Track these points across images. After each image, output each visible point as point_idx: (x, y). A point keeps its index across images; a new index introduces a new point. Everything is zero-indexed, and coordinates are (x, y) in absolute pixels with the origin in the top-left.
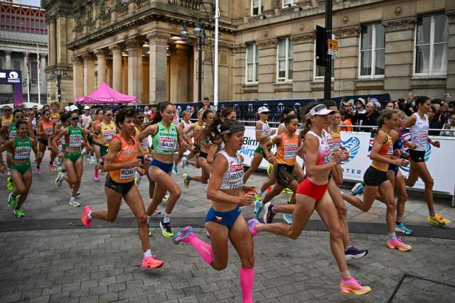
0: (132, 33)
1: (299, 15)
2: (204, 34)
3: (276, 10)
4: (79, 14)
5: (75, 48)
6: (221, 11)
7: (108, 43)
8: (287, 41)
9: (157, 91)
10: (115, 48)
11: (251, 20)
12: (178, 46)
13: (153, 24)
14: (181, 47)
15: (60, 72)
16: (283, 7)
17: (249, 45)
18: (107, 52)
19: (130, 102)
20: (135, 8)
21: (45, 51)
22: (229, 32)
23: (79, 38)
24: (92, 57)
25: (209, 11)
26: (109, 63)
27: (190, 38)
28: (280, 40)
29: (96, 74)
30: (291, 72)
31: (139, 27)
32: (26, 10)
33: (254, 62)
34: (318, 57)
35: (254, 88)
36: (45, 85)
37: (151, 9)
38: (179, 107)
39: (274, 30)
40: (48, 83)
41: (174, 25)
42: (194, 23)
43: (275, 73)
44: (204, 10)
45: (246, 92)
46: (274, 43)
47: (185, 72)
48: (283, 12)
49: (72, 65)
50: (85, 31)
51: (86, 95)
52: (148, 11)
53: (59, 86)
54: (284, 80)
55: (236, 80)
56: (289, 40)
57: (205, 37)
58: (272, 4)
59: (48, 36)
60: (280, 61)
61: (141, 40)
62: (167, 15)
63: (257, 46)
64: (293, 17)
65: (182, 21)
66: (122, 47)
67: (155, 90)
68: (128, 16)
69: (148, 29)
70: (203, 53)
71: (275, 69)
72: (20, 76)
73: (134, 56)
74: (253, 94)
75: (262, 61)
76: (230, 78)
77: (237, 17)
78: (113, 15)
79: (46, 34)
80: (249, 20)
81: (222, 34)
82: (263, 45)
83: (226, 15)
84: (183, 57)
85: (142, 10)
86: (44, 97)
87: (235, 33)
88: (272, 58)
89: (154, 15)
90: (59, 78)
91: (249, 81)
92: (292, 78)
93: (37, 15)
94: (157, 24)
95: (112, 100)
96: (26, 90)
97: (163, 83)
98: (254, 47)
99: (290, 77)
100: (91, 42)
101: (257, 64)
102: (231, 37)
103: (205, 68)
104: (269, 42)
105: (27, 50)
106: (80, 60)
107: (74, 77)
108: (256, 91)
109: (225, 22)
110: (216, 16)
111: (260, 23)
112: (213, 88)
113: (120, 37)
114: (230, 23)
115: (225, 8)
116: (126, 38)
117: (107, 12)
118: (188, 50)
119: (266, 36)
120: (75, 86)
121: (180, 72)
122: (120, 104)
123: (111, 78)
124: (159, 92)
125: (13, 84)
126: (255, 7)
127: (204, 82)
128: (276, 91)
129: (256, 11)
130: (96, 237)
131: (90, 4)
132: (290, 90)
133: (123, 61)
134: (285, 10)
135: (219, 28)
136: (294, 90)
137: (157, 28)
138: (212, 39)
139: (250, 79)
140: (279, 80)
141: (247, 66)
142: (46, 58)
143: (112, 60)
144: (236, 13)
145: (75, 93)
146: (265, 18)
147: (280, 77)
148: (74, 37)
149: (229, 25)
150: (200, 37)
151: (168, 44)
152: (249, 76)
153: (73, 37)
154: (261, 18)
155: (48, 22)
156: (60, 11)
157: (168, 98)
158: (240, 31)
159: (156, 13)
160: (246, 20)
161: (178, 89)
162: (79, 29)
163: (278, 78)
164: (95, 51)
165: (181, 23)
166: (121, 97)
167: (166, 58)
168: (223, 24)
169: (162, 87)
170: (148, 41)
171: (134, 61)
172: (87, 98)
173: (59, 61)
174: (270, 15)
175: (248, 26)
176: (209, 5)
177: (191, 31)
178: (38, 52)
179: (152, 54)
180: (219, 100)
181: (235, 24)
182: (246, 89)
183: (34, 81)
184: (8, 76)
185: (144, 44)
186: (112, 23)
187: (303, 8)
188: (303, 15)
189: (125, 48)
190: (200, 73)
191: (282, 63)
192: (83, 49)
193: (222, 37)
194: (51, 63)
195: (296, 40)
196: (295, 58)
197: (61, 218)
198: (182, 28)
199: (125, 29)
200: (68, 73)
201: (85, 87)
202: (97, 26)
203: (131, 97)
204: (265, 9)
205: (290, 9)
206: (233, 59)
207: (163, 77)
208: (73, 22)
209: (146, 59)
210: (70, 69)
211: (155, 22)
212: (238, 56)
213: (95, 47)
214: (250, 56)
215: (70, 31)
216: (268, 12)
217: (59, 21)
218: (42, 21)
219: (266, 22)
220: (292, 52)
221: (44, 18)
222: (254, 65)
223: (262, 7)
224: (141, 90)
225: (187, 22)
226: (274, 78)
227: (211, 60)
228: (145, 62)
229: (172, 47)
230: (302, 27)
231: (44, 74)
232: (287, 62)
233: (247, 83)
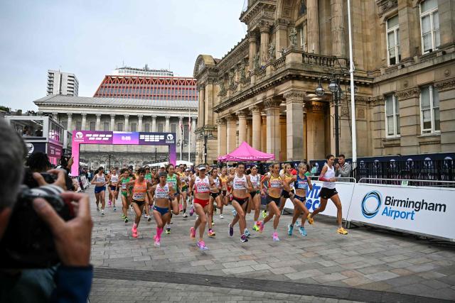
0: (270, 93)
1: (443, 59)
2: (340, 90)
3: (416, 58)
4: (223, 80)
5: (220, 110)
6: (355, 65)
7: (248, 104)
8: (431, 89)
9: (294, 148)
10: (254, 108)
11: (387, 71)
12: (313, 103)
13: (290, 84)
14: (317, 104)
15: (207, 133)
16: (423, 53)
17: (387, 96)
18: (247, 113)
19: (268, 159)
20: (272, 70)
21: (195, 115)
22: (366, 85)
23: (223, 101)
24: (234, 117)
25: (344, 66)
26: (249, 122)
27: (326, 94)
28: (423, 88)
29: (238, 133)
30: (438, 123)
31: (276, 88)
32: (182, 81)
33: (394, 114)
35: (396, 142)
36: (194, 145)
37: (286, 70)
38: (317, 164)
39: (414, 78)
40: (198, 143)
41: (309, 83)
42: (328, 80)
43: (418, 125)
44: (338, 66)
45: (386, 146)
46: (415, 92)
47: (321, 128)
48: (424, 58)
49: (216, 126)
50: (228, 95)
51: (228, 153)
52: (283, 72)
53: (205, 145)
54: (430, 132)
55: (375, 135)
56: (433, 88)
57: (341, 92)
58: (410, 52)
59: (198, 102)
60: (423, 111)
61: (279, 99)
62: (302, 74)
63: (396, 97)
64: (436, 62)
65: (316, 78)
66: (261, 107)
67: (292, 147)
68: (266, 78)
69: (284, 89)
70: (339, 108)
71: (418, 120)
72: (175, 138)
73: (271, 115)
74: (394, 148)
75: (402, 113)
76: (369, 132)
77: (373, 69)
78: (252, 79)
79: (197, 100)
80: (386, 71)
81: (358, 88)
82: (404, 95)
83: (362, 68)
84: (319, 112)
85: (279, 71)
86: (193, 155)
87: (372, 86)
88: (414, 108)
89: (289, 75)
90: (206, 137)
91: (389, 135)
92: (439, 129)
93: (191, 84)
94: (293, 83)
95: (251, 158)
96: (178, 149)
97: (301, 140)
98: (393, 98)
99: (437, 128)
100: (233, 104)
101: (397, 116)
102: (368, 90)
103: (342, 123)
104: (410, 92)
105: (181, 115)
106: (224, 120)
107: (219, 137)
108: (398, 145)
109: (361, 75)
110: (351, 70)
111: (399, 73)
112: (351, 143)
113: (259, 98)
114: (366, 75)
115: (360, 62)
116: (264, 98)
117: (247, 76)
118: (324, 106)
119: (406, 85)
120: (219, 144)
121: (316, 128)
122: (259, 161)
123: (251, 136)
124: (296, 150)
125: (169, 145)
126: (392, 57)
127: (342, 137)
128: (421, 144)
129: (393, 61)
130: (229, 298)
131: (233, 70)
132: (438, 143)
133: (262, 121)
134: (425, 56)
135: (355, 82)
136: (442, 142)
137: (293, 87)
138: (348, 94)
139: (390, 133)
140: (424, 132)
141: (386, 119)
142: (196, 120)
143: (252, 120)
144: (371, 65)
145: (219, 152)
146: (403, 67)
147: (425, 128)
148: (219, 100)
149: (365, 78)
150: (336, 93)
151: (304, 102)
152: (390, 129)
153: (218, 100)
154: (399, 67)
155: (198, 89)
156: (208, 79)
157: (305, 154)
158: (377, 83)
159: (291, 73)
160: (382, 71)
161: (315, 146)
162: (223, 93)
163: (422, 130)
164: (237, 112)
165: (316, 80)
166: (260, 155)
167: (302, 116)
168: (359, 77)
169: (299, 145)
170: (285, 100)
171: (272, 119)
172: (229, 156)
173: (206, 123)
174: (409, 64)
175: (385, 77)
176: (343, 61)
177: (326, 87)
178: (189, 116)
179: (289, 112)
180: (357, 156)
181: (371, 76)
182: (387, 143)
183: (185, 142)
184: (166, 138)
185: (281, 103)
186: (251, 86)
187: (448, 51)
188: (447, 59)
189: (264, 108)
190: (337, 129)
191: (426, 113)
192: (227, 111)
193: (358, 91)
194: (200, 125)
195: (442, 87)
196: (442, 106)
198: (317, 86)
199: (263, 90)
200: (213, 133)
201: (228, 146)
202: (239, 89)
203: (269, 154)
204: (403, 58)
205: (432, 54)
206: (371, 113)
207: (300, 134)
208: (218, 88)
209: (284, 117)
210: (215, 129)
211: (291, 82)
212: (376, 109)
213: (236, 109)
214: (390, 108)
215: (216, 96)
216: (407, 60)
217: (207, 87)
218: (194, 89)
219: (405, 71)
220: (437, 100)
221: (195, 87)
222: (395, 118)
223: (400, 56)
224: (278, 148)
225: (322, 79)
226: (419, 130)
227: (348, 115)
228: (283, 120)
229: (308, 105)
230: (447, 72)
231: (194, 135)
232: (432, 112)
233: (388, 137)
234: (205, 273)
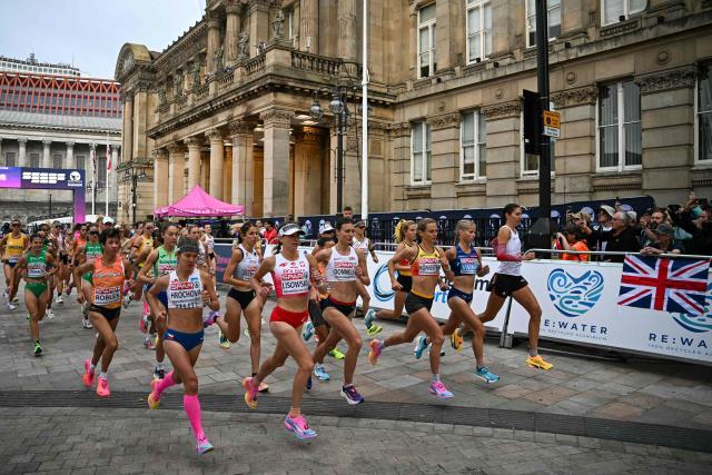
0: (239, 111)
1: (495, 73)
2: (346, 110)
3: (457, 69)
4: (164, 87)
5: (158, 135)
6: (370, 74)
7: (204, 126)
8: (476, 116)
9: (274, 196)
10: (214, 134)
11: (417, 86)
12: (306, 129)
13: (270, 97)
14: (311, 130)
15: (137, 171)
16: (468, 63)
17: (415, 124)
18: (202, 140)
19: (235, 214)
20: (243, 74)
21: (117, 142)
22: (384, 105)
23: (164, 121)
24: (181, 147)
25: (353, 74)
26: (205, 156)
27: (324, 116)
28: (465, 114)
29: (186, 172)
30: (483, 165)
31: (249, 103)
32: (95, 85)
33: (424, 151)
34: (527, 141)
35: (424, 192)
36: (115, 190)
37: (266, 76)
38: (308, 222)
39: (454, 99)
40: (121, 187)
41: (299, 99)
42: (330, 94)
43: (457, 168)
44: (345, 74)
45: (411, 198)
46: (454, 120)
47: (316, 168)
48: (469, 71)
49: (152, 160)
50: (172, 111)
51: (171, 204)
52: (261, 78)
53: (133, 190)
54: (472, 178)
55: (395, 180)
56: (480, 114)
57: (348, 114)
58: (451, 61)
59: (121, 121)
60: (465, 148)
61: (252, 121)
62: (291, 84)
63: (428, 126)
64: (485, 77)
65: (311, 91)
66: (224, 132)
67: (271, 196)
68: (233, 87)
69: (262, 105)
70: (344, 138)
71: (457, 161)
72: (83, 178)
73: (240, 145)
74: (422, 201)
75: (435, 149)
76: (387, 176)
77: (397, 81)
78: (212, 87)
79: (120, 116)
80: (415, 86)
81: (374, 109)
82: (438, 123)
83: (380, 79)
84: (314, 144)
85: (253, 77)
86: (114, 207)
87: (393, 107)
88: (452, 143)
89: (270, 84)
90: (135, 178)
91: (416, 180)
92: (485, 175)
93: (110, 91)
94: (275, 96)
95: (208, 212)
96: (90, 197)
97: (285, 184)
98: (424, 126)
99: (482, 173)
100: (180, 126)
101: (428, 153)
102: (387, 113)
103: (347, 161)
104: (447, 119)
105: (93, 140)
106: (165, 152)
107: (156, 178)
108: (428, 197)
109: (378, 89)
110: (364, 82)
111: (432, 90)
112: (361, 192)
113: (222, 118)
114: (385, 91)
115: (377, 69)
116: (230, 118)
117: (203, 82)
118: (322, 135)
119: (442, 109)
120: (156, 190)
121: (309, 168)
122: (219, 217)
123: (208, 177)
124: (278, 199)
125: (73, 189)
126: (424, 65)
127: (347, 182)
128: (459, 196)
129: (425, 71)
130: (177, 424)
131: (180, 71)
132: (482, 194)
133: (225, 154)
134: (471, 68)
135: (369, 100)
136: (488, 193)
137: (275, 102)
138: (358, 117)
139: (417, 177)
140: (465, 178)
141: (412, 158)
142: (119, 150)
143: (209, 152)
144: (394, 76)
145: (156, 203)
146: (439, 81)
147: (465, 172)
148: (157, 119)
149: (384, 95)
150: (340, 115)
151: (292, 126)
152: (417, 173)
153: (155, 119)
154: (434, 81)
155: (123, 100)
156: (139, 84)
157: (291, 208)
158: (402, 103)
159: (274, 81)
160: (410, 86)
161: (306, 193)
162: (164, 108)
163: (462, 174)
164: (186, 139)
165: (310, 94)
166: (221, 208)
167: (288, 148)
168: (375, 93)
169: (282, 192)
170: (262, 122)
171: (241, 153)
172: (172, 209)
173: (135, 156)
174: (448, 77)
175: (414, 95)
176: (353, 66)
177: (325, 105)
178: (108, 143)
179: (268, 142)
180: (369, 210)
181: (393, 92)
182: (412, 193)
183: (101, 185)
184: (67, 177)
185: (256, 126)
186: (210, 98)
187: (501, 63)
188: (500, 73)
189: (229, 134)
190: (340, 169)
191: (469, 152)
192: (169, 137)
193: (373, 113)
194: (125, 158)
195: (491, 114)
196: (490, 142)
197: (127, 390)
198: (312, 102)
199: (229, 105)
200: (147, 172)
201: (171, 192)
202: (189, 102)
203: (236, 205)
204: (439, 68)
205: (480, 65)
206: (391, 147)
207: (285, 177)
208: (156, 99)
209: (259, 149)
210: (150, 166)
211: (272, 94)
212: (398, 142)
213: (185, 134)
214: (418, 141)
215: (151, 112)
216: (445, 71)
217: (137, 98)
218: (115, 99)
219: (441, 88)
220: (484, 133)
221: (118, 95)
222: (424, 155)
223: (435, 65)
224: (250, 195)
225: (320, 93)
226: (457, 175)
227: (357, 149)
228: (259, 155)
229: (297, 131)
230: (498, 93)
231: (114, 174)
232: (476, 149)
233: (413, 184)
234: (137, 390)
